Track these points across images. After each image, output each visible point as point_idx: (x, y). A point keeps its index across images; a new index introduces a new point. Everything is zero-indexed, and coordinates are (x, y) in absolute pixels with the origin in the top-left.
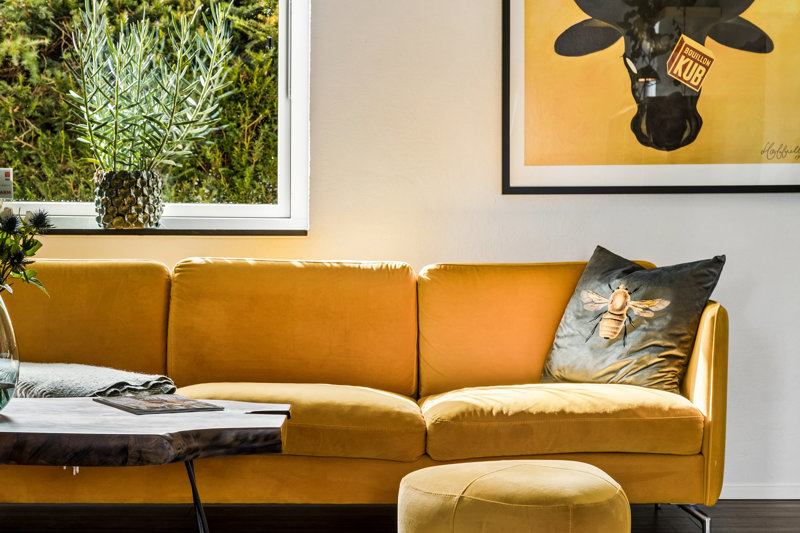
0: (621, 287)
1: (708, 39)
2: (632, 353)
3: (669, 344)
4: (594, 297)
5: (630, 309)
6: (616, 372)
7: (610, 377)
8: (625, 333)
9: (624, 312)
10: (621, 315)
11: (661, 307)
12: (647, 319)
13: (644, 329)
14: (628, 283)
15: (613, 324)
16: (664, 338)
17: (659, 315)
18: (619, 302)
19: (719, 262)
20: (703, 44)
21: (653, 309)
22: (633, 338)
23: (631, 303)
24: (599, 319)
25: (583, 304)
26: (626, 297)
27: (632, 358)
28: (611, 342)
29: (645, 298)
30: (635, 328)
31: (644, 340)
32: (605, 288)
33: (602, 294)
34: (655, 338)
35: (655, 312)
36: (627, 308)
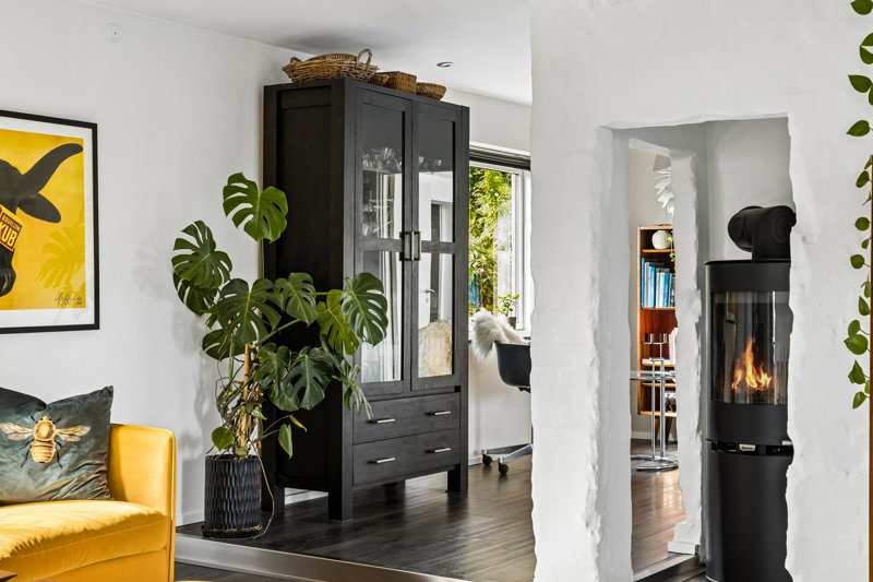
0: (45, 418)
1: (18, 210)
2: (69, 473)
3: (98, 462)
4: (17, 428)
5: (57, 436)
6: (58, 490)
7: (52, 496)
8: (58, 457)
9: (52, 439)
10: (50, 442)
11: (84, 433)
12: (75, 443)
13: (74, 452)
14: (50, 415)
15: (45, 450)
16: (95, 458)
17: (84, 439)
18: (44, 430)
19: (108, 392)
20: (14, 212)
21: (78, 434)
22: (66, 459)
23: (57, 431)
24: (28, 447)
25: (7, 435)
26: (51, 426)
27: (73, 476)
28: (46, 466)
29: (68, 426)
30: (66, 452)
31: (78, 461)
32: (28, 420)
33: (24, 424)
34: (86, 458)
35: (81, 437)
36: (54, 435)
